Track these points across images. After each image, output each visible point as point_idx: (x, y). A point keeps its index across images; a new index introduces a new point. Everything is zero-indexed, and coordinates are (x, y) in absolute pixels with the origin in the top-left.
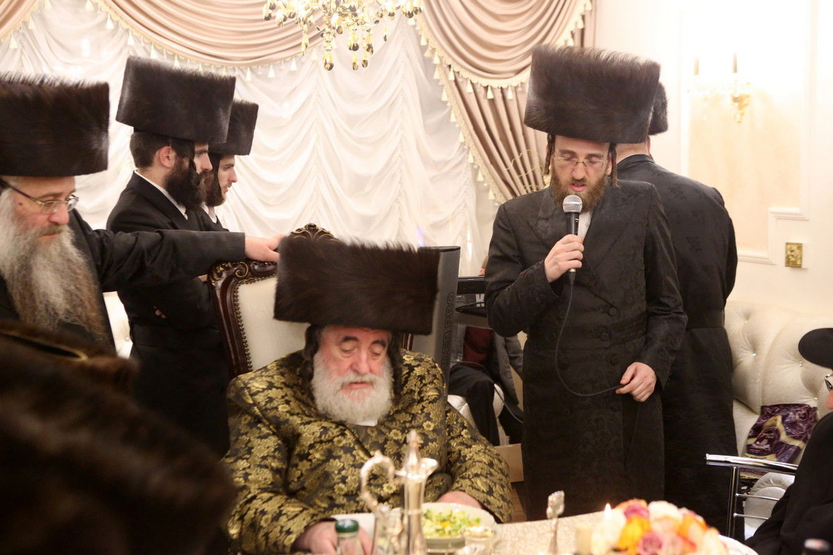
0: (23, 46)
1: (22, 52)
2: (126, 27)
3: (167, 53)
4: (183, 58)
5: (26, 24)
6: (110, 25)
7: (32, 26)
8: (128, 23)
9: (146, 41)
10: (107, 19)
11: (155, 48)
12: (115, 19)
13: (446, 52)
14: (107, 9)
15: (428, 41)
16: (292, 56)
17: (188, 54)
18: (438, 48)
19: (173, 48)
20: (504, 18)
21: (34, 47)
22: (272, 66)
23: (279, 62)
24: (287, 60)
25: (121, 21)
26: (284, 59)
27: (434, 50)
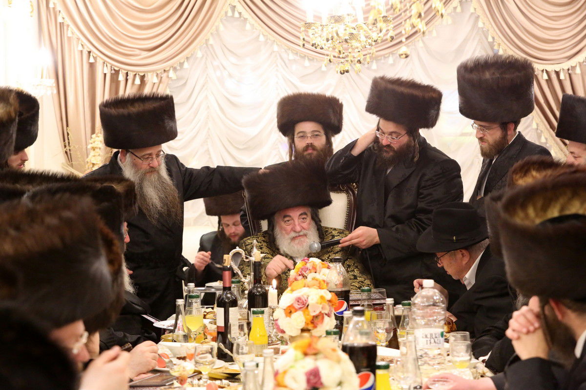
0: (207, 55)
1: (206, 58)
2: (273, 39)
3: (300, 56)
4: (311, 58)
5: (207, 40)
6: (262, 38)
7: (211, 42)
8: (273, 37)
9: (286, 48)
10: (259, 36)
11: (292, 52)
12: (265, 34)
13: (508, 47)
14: (260, 28)
15: (493, 38)
16: (389, 53)
17: (315, 56)
18: (502, 43)
19: (304, 52)
20: (554, 18)
21: (214, 55)
22: (375, 61)
23: (380, 58)
24: (386, 56)
25: (269, 36)
26: (384, 55)
27: (499, 45)
